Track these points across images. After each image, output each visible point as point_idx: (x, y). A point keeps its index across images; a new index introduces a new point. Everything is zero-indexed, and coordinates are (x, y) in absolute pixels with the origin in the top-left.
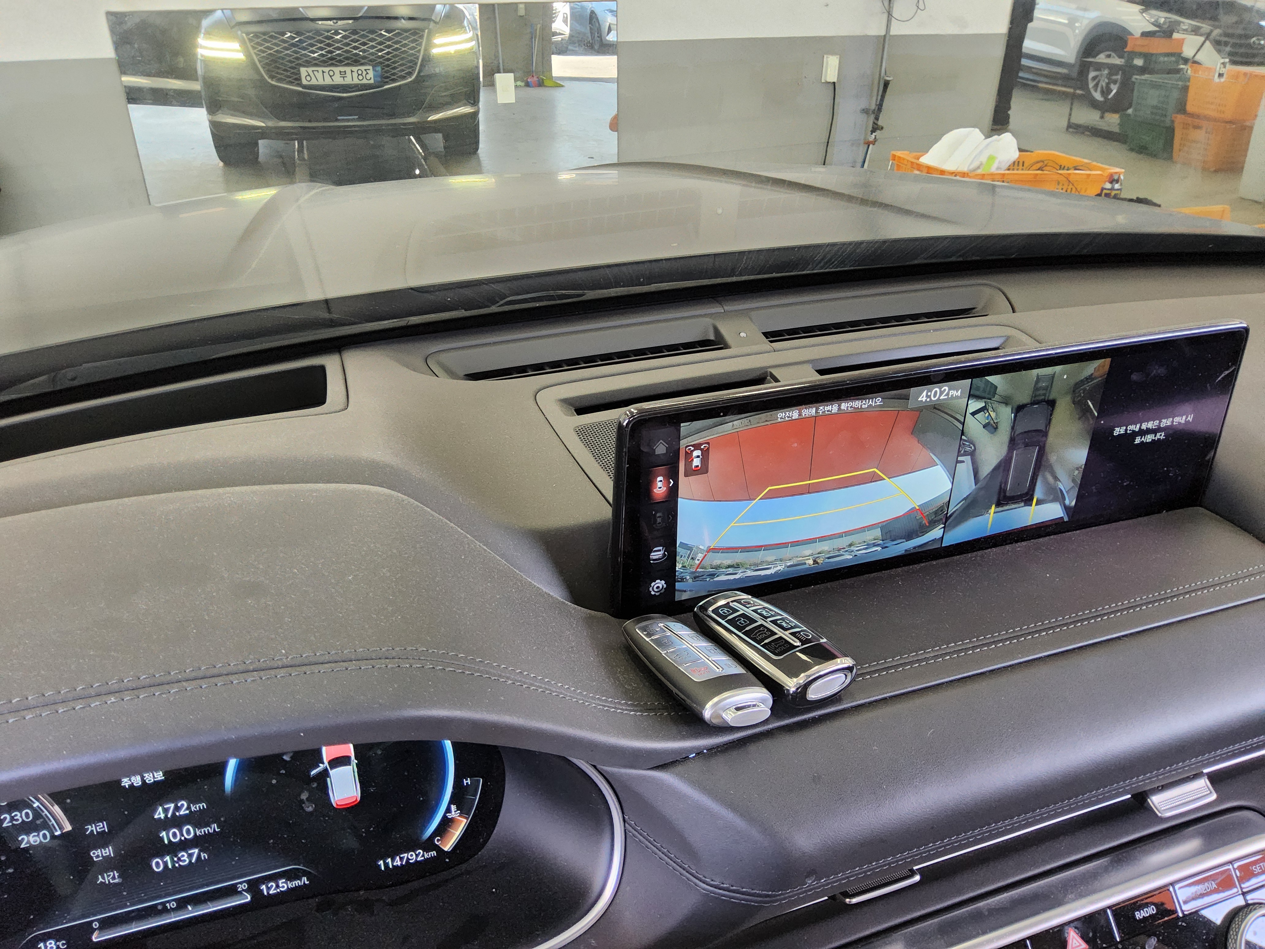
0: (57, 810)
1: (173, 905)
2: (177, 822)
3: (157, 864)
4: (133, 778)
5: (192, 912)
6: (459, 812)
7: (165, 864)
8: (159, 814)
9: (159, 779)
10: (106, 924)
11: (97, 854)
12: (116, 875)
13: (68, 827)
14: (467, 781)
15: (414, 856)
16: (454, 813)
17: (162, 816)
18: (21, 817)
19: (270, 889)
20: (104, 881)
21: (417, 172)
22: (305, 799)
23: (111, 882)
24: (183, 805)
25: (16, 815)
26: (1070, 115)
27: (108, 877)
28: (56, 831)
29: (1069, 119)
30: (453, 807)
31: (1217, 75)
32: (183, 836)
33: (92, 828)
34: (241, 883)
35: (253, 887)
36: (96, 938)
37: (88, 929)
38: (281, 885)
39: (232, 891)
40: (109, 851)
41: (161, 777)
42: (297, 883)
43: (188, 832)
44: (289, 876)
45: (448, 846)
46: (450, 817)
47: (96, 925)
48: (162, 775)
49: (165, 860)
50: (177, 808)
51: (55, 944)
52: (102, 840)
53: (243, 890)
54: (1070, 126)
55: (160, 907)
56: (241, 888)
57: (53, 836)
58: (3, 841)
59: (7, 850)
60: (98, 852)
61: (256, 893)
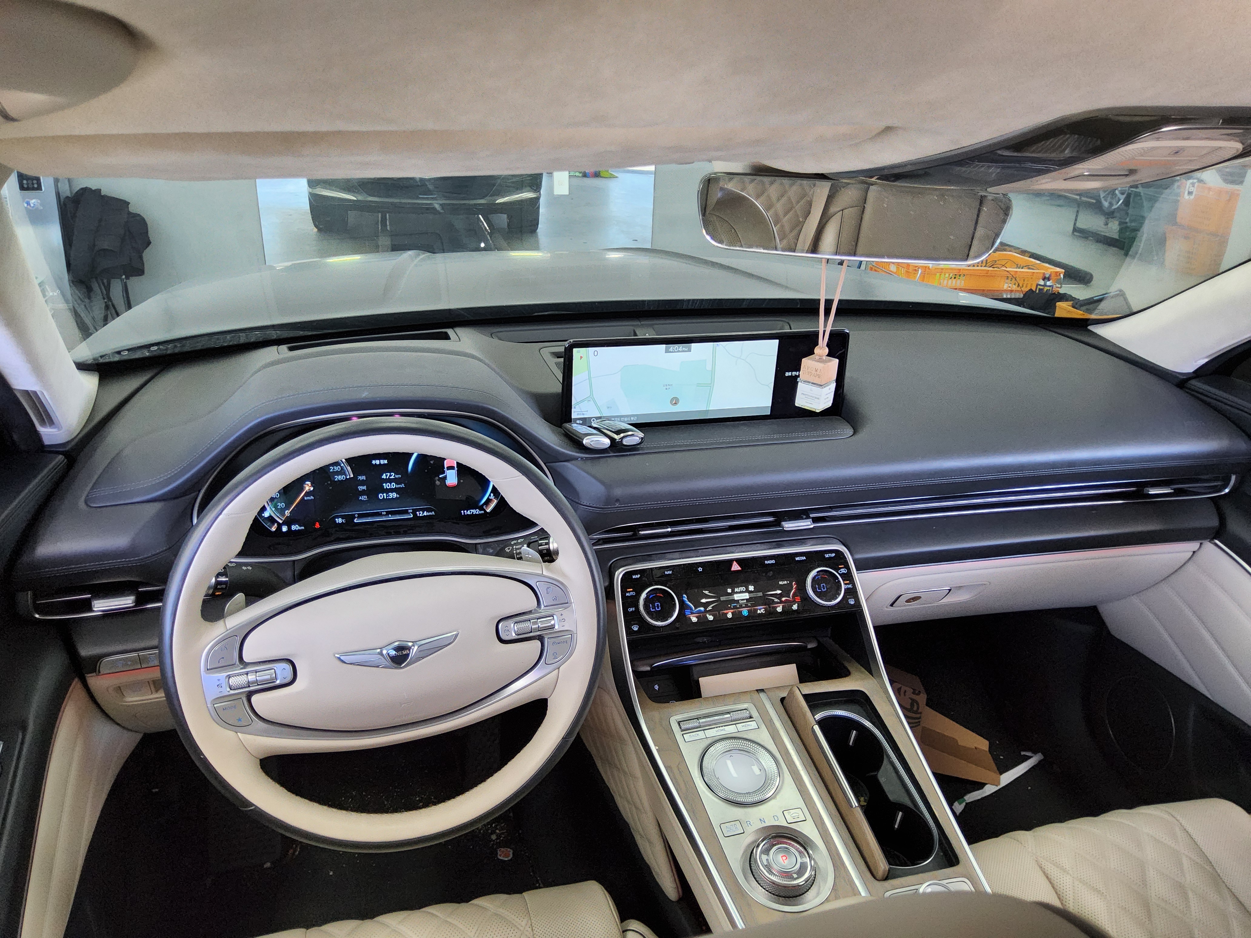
0: (349, 468)
1: (385, 513)
2: (389, 481)
3: (381, 496)
4: (377, 461)
5: (391, 517)
8: (384, 476)
9: (386, 463)
10: (361, 516)
11: (361, 488)
12: (366, 497)
13: (352, 476)
15: (476, 512)
16: (492, 497)
17: (385, 477)
18: (337, 469)
19: (420, 514)
20: (361, 499)
21: (483, 245)
23: (364, 500)
24: (393, 475)
26: (1076, 220)
27: (363, 498)
28: (348, 476)
29: (1075, 224)
30: (492, 495)
31: (1186, 193)
33: (360, 478)
34: (410, 509)
35: (414, 512)
36: (356, 521)
37: (353, 517)
38: (424, 513)
39: (406, 512)
40: (364, 488)
42: (430, 513)
43: (393, 485)
44: (428, 510)
45: (489, 510)
47: (356, 516)
49: (384, 495)
50: (390, 476)
51: (341, 520)
52: (362, 483)
54: (1075, 230)
55: (380, 513)
56: (410, 511)
57: (346, 478)
58: (329, 477)
59: (330, 480)
60: (361, 487)
61: (415, 515)
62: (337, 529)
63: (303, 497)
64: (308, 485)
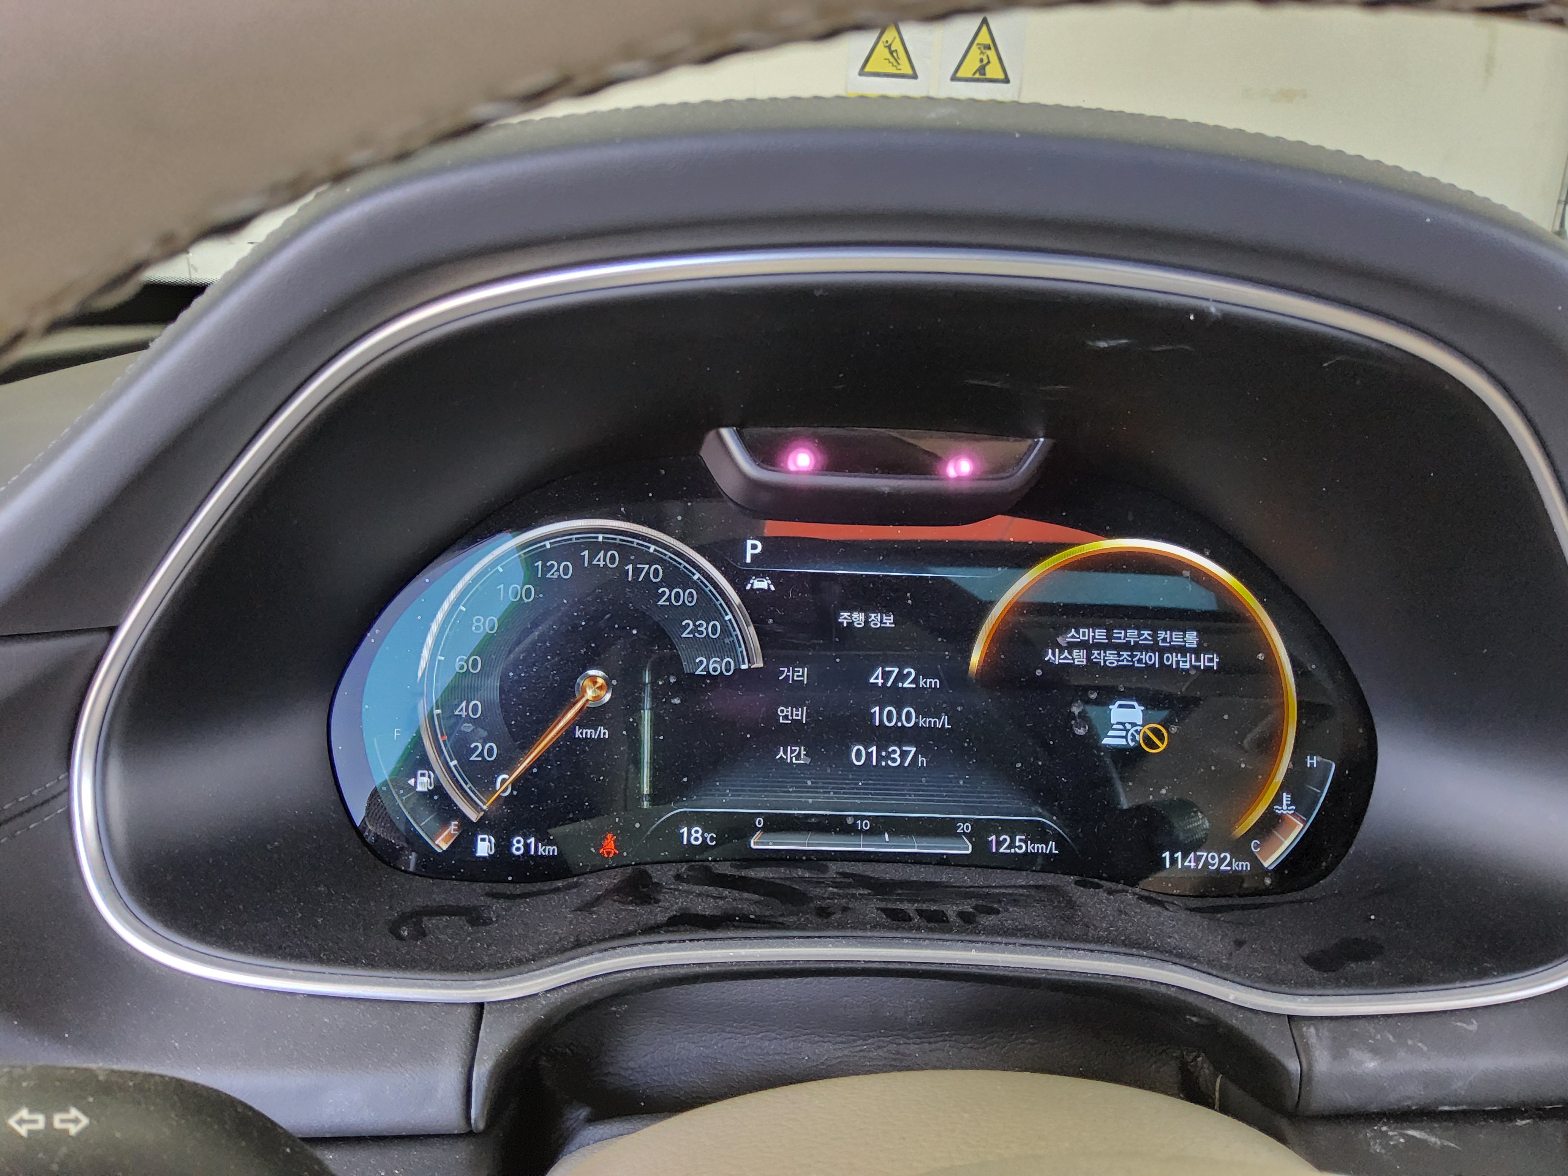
0: (751, 631)
1: (866, 825)
2: (896, 697)
3: (858, 753)
4: (855, 615)
5: (887, 845)
6: (1294, 807)
7: (869, 755)
8: (877, 678)
9: (888, 625)
10: (775, 825)
12: (803, 752)
13: (760, 664)
14: (1312, 761)
15: (1217, 860)
16: (1286, 808)
17: (880, 681)
18: (707, 628)
19: (1001, 845)
20: (785, 757)
22: (1076, 713)
23: (794, 761)
24: (909, 674)
25: (701, 625)
27: (791, 753)
28: (744, 663)
30: (1286, 798)
32: (901, 721)
33: (789, 673)
34: (964, 821)
35: (980, 832)
36: (756, 843)
37: (748, 825)
38: (1017, 844)
39: (950, 830)
40: (800, 714)
41: (890, 623)
42: (1040, 847)
43: (908, 717)
44: (1038, 833)
45: (1269, 861)
46: (1280, 812)
47: (760, 822)
48: (892, 621)
49: (870, 750)
50: (901, 677)
51: (702, 835)
52: (793, 694)
53: (964, 833)
55: (850, 821)
56: (966, 828)
57: (738, 670)
58: (676, 660)
59: (679, 670)
60: (788, 711)
61: (980, 845)
62: (683, 868)
63: (569, 731)
64: (594, 679)
